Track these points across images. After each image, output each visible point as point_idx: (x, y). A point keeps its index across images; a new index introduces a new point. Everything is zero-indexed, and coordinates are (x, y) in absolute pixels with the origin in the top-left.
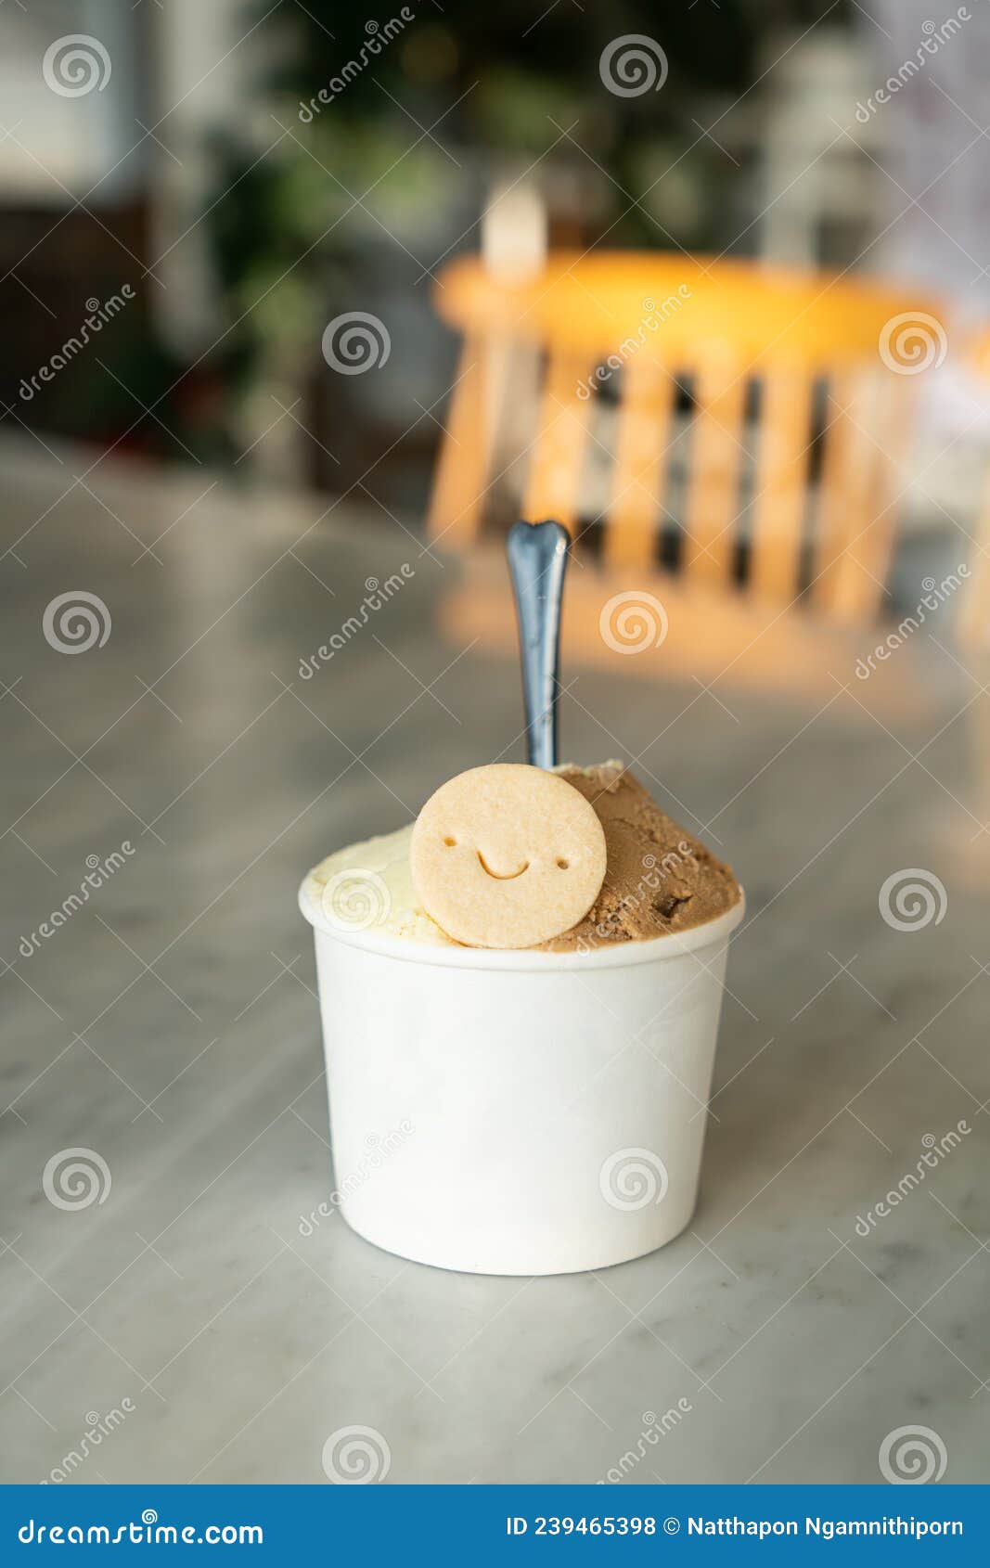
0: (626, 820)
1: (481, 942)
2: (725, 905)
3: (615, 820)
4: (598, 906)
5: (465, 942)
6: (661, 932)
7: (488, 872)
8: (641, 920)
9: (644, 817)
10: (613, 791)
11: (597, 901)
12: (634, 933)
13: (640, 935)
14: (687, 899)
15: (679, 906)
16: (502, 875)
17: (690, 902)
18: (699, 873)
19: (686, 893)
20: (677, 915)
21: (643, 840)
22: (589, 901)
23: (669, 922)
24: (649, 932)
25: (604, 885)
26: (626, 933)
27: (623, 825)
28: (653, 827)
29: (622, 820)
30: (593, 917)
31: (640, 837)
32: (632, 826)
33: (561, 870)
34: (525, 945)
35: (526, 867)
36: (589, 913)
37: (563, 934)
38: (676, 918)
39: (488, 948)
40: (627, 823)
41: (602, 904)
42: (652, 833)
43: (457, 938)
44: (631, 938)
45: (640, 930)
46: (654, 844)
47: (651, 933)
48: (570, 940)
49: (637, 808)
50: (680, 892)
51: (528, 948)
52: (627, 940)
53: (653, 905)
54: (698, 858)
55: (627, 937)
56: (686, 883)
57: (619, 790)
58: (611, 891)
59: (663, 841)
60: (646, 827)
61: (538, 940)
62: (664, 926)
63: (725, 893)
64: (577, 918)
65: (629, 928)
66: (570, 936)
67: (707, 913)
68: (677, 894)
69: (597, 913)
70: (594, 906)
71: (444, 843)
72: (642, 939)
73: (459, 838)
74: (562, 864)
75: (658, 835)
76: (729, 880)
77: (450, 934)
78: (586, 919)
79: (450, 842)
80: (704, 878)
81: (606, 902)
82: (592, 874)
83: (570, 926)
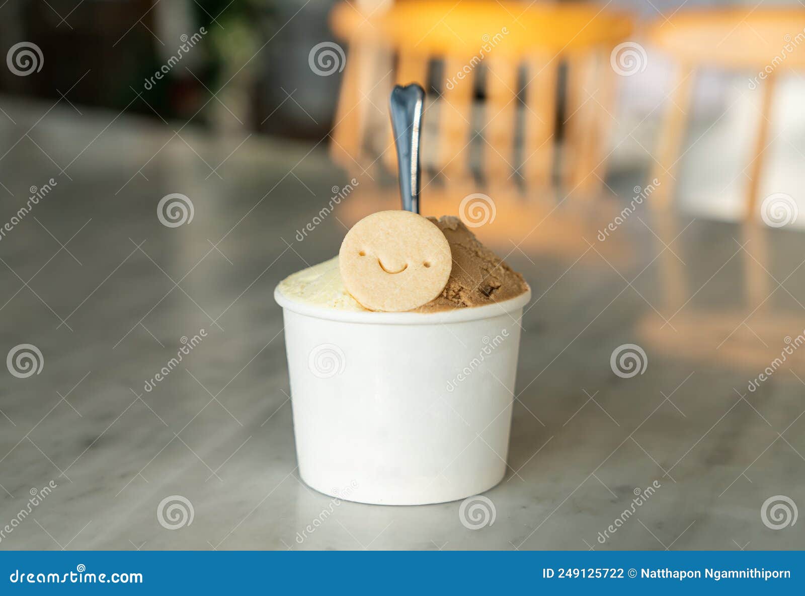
0: (462, 244)
1: (381, 308)
2: (520, 291)
3: (456, 244)
4: (447, 288)
5: (372, 309)
6: (483, 303)
7: (384, 270)
8: (472, 296)
9: (472, 244)
10: (454, 228)
11: (446, 285)
12: (469, 303)
13: (472, 304)
14: (498, 288)
15: (494, 291)
16: (393, 272)
17: (500, 289)
18: (504, 274)
19: (498, 284)
20: (492, 295)
21: (472, 255)
22: (443, 285)
23: (488, 299)
24: (477, 303)
25: (451, 277)
26: (464, 304)
27: (461, 247)
28: (477, 249)
29: (460, 245)
30: (445, 294)
31: (470, 254)
32: (465, 248)
33: (426, 268)
34: (406, 310)
35: (406, 268)
36: (443, 292)
37: (428, 303)
38: (492, 297)
39: (385, 311)
40: (462, 246)
41: (450, 287)
42: (477, 253)
43: (368, 307)
44: (467, 306)
45: (472, 301)
46: (478, 258)
47: (478, 303)
48: (432, 306)
49: (468, 239)
50: (494, 283)
51: (409, 311)
52: (465, 307)
53: (478, 288)
54: (504, 267)
55: (464, 305)
56: (497, 279)
57: (457, 229)
58: (455, 281)
59: (483, 256)
60: (473, 249)
61: (414, 307)
62: (485, 300)
63: (519, 286)
64: (436, 294)
65: (466, 300)
66: (432, 304)
67: (509, 294)
68: (492, 285)
69: (447, 293)
70: (445, 288)
71: (358, 254)
72: (473, 306)
73: (367, 250)
74: (427, 265)
75: (480, 253)
76: (521, 280)
77: (363, 305)
78: (441, 295)
79: (362, 254)
80: (507, 277)
81: (452, 286)
82: (444, 270)
83: (432, 299)
